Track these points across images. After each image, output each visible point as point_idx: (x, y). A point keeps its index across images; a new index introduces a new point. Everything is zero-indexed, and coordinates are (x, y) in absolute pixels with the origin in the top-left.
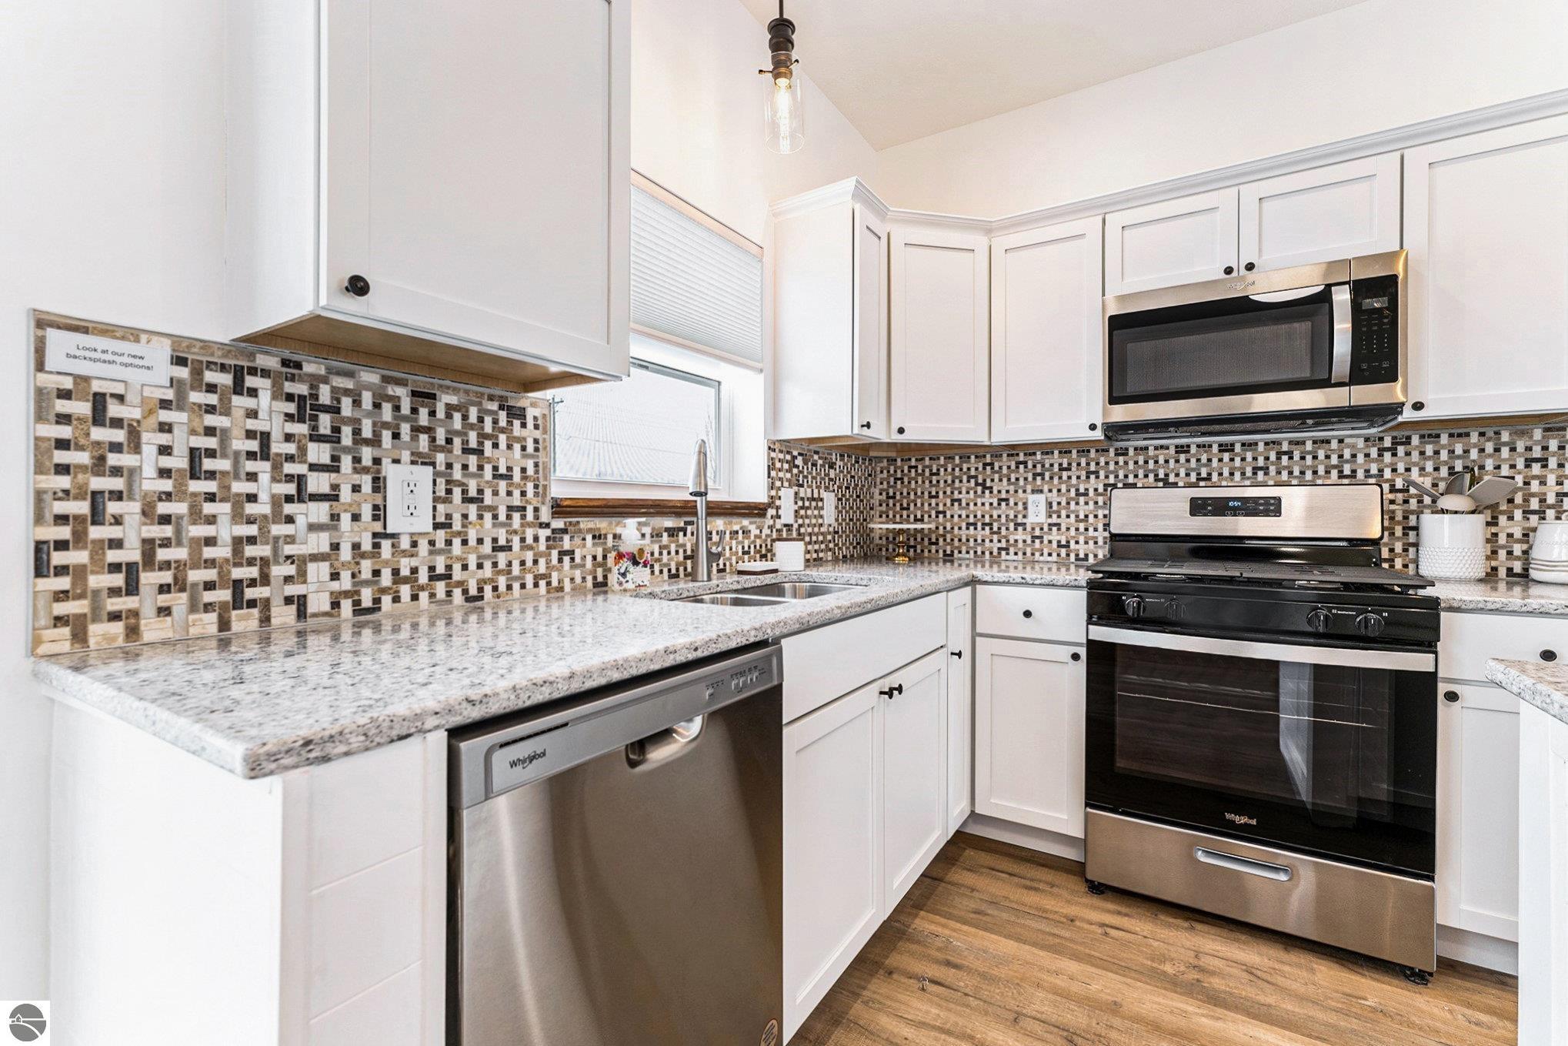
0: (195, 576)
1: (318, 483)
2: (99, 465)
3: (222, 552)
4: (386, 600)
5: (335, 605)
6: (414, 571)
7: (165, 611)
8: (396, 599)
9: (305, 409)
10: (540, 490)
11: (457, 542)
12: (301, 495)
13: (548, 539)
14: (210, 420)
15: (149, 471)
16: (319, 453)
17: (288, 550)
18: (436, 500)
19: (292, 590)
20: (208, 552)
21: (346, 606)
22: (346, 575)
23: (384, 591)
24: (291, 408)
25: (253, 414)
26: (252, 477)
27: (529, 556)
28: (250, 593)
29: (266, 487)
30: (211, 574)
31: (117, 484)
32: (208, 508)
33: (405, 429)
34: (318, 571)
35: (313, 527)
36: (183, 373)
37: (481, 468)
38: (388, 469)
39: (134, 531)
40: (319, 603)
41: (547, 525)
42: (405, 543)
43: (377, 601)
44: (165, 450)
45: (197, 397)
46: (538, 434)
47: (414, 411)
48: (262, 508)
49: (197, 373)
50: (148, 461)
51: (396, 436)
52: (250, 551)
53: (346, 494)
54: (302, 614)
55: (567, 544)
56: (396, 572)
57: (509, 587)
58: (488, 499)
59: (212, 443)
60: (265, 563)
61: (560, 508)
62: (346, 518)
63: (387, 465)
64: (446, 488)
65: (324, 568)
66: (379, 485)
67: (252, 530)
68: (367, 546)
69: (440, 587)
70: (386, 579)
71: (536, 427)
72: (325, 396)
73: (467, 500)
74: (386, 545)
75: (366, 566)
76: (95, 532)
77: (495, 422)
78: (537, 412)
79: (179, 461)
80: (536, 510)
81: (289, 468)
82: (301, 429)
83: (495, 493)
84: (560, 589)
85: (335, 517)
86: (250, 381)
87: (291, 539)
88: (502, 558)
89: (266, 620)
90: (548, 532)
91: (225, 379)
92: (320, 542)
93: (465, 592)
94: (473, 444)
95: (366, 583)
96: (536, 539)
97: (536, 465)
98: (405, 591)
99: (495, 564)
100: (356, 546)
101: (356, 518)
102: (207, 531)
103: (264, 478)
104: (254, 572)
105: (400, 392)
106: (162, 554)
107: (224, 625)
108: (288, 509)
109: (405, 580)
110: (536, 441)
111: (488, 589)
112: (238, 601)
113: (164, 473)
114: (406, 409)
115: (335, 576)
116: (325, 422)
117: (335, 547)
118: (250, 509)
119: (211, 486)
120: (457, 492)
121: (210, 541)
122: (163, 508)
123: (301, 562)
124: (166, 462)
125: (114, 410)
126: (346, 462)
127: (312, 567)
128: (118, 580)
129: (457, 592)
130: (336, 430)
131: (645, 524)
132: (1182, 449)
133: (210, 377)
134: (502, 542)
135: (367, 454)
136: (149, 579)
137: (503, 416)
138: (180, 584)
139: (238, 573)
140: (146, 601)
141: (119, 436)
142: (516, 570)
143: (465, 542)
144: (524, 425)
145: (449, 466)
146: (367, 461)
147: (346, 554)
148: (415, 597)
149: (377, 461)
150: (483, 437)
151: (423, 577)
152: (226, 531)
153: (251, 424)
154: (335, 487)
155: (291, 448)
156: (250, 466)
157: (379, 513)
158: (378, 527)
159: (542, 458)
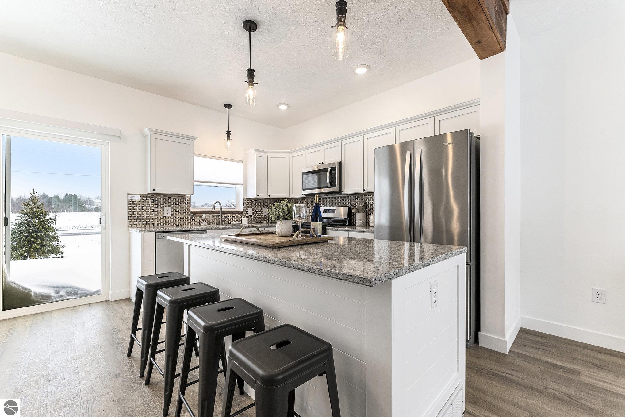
0: (142, 220)
1: (156, 210)
2: (133, 209)
3: (145, 218)
4: (164, 225)
5: (158, 225)
6: (168, 221)
7: (139, 224)
8: (166, 225)
9: (154, 201)
10: (189, 210)
11: (175, 217)
12: (154, 211)
13: (190, 217)
14: (144, 203)
15: (138, 209)
16: (156, 206)
17: (152, 218)
18: (171, 212)
19: (153, 223)
20: (144, 218)
21: (159, 225)
22: (159, 221)
23: (164, 223)
24: (152, 201)
25: (148, 202)
26: (148, 209)
27: (187, 220)
28: (148, 223)
29: (150, 210)
30: (144, 220)
31: (135, 210)
32: (144, 213)
33: (167, 202)
34: (156, 221)
35: (155, 215)
36: (141, 198)
37: (178, 207)
38: (165, 208)
39: (137, 215)
40: (156, 224)
41: (190, 215)
42: (167, 217)
43: (163, 225)
44: (139, 207)
45: (142, 201)
46: (188, 201)
47: (168, 200)
48: (149, 213)
49: (142, 198)
50: (138, 208)
51: (166, 203)
52: (148, 218)
53: (159, 211)
54: (154, 226)
55: (194, 218)
56: (166, 221)
57: (183, 224)
58: (180, 211)
59: (144, 206)
60: (149, 219)
61: (192, 212)
62: (159, 214)
63: (164, 207)
64: (173, 210)
65: (157, 220)
66: (163, 210)
67: (148, 215)
68: (162, 218)
69: (172, 224)
70: (164, 222)
71: (188, 200)
72: (156, 199)
73: (176, 211)
74: (164, 217)
75: (162, 220)
76: (133, 215)
77: (181, 200)
78: (188, 198)
79: (141, 208)
80: (188, 213)
81: (152, 208)
82: (154, 203)
83: (181, 210)
84: (192, 225)
85: (158, 214)
86: (148, 198)
87: (152, 217)
88: (182, 220)
89: (150, 226)
90: (190, 216)
91: (145, 198)
92: (156, 217)
93: (176, 224)
94: (177, 204)
95: (162, 222)
96: (188, 217)
97: (188, 206)
98: (167, 224)
99: (181, 221)
100: (160, 218)
101: (160, 214)
102: (144, 215)
103: (149, 209)
104: (148, 220)
105: (166, 197)
106: (139, 218)
107: (145, 226)
108: (152, 213)
109: (167, 222)
110: (188, 202)
111: (180, 224)
112: (147, 224)
113: (139, 209)
114: (167, 200)
115: (158, 221)
116: (156, 202)
117: (158, 218)
118: (148, 213)
119: (144, 210)
120: (175, 210)
121: (144, 217)
122: (139, 213)
123: (154, 219)
124: (139, 208)
125: (135, 203)
126: (159, 207)
127: (155, 220)
128: (135, 221)
129: (175, 224)
130: (158, 203)
131: (211, 215)
132: (329, 198)
133: (144, 198)
134: (182, 217)
135: (162, 206)
136: (138, 221)
137: (182, 199)
138: (141, 221)
139: (147, 220)
140: (138, 223)
141: (135, 205)
142: (184, 222)
143: (176, 217)
144: (186, 200)
145: (173, 207)
146: (162, 207)
147: (159, 218)
148: (168, 225)
149: (163, 207)
150: (179, 202)
151: (170, 222)
152: (145, 215)
153: (148, 203)
154: (158, 210)
155: (152, 206)
156: (148, 208)
157: (163, 213)
158: (163, 215)
159: (189, 205)
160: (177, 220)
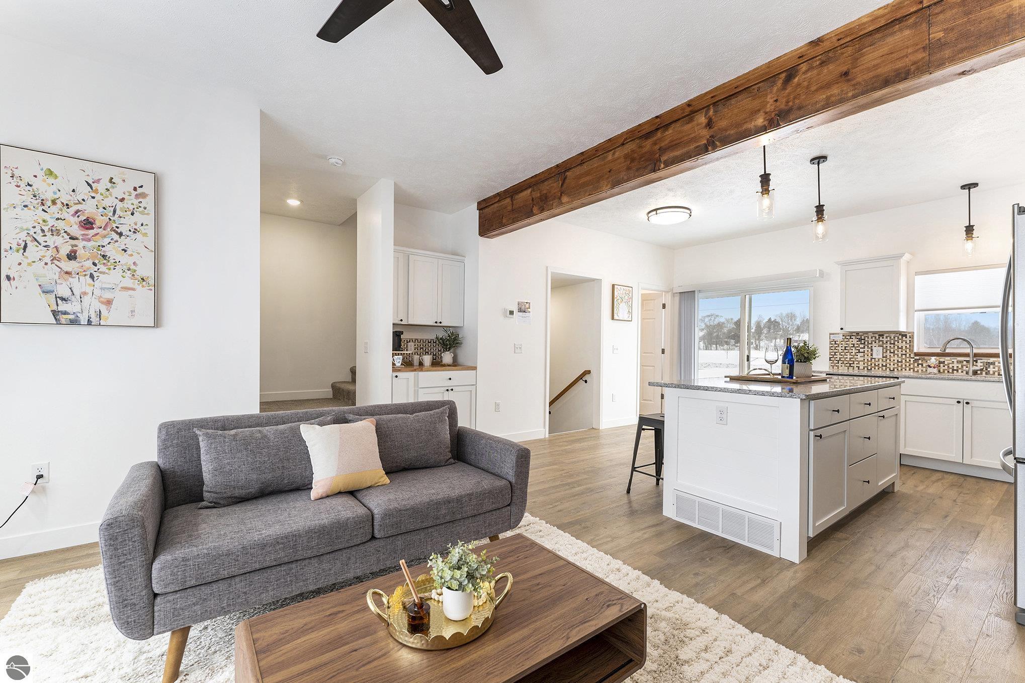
0: (845, 362)
1: (862, 350)
2: (835, 349)
3: (848, 359)
4: (873, 369)
5: (864, 368)
6: (879, 364)
7: (842, 366)
8: (875, 369)
9: (860, 340)
10: (911, 350)
11: (888, 360)
12: (859, 352)
13: (914, 361)
14: (847, 343)
15: (840, 349)
16: (862, 346)
17: (857, 360)
18: (883, 353)
19: (858, 365)
20: (846, 359)
21: (866, 368)
22: (866, 364)
23: (873, 367)
24: (858, 340)
25: (852, 341)
26: (852, 350)
27: (908, 364)
28: (852, 365)
29: (854, 351)
30: (847, 362)
31: (837, 351)
32: (847, 354)
33: (877, 341)
34: (861, 363)
35: (861, 357)
36: (844, 337)
37: (894, 347)
38: (873, 348)
39: (839, 356)
40: (861, 367)
41: (914, 358)
42: (877, 360)
43: (871, 368)
44: (842, 347)
45: (846, 340)
46: (910, 339)
47: (879, 338)
48: (853, 354)
49: (846, 337)
50: (840, 348)
51: (875, 342)
52: (852, 359)
53: (866, 352)
54: (859, 369)
55: (920, 362)
56: (875, 364)
57: (902, 370)
58: (896, 352)
59: (847, 345)
60: (854, 361)
61: (916, 354)
62: (866, 355)
63: (873, 347)
64: (885, 350)
65: (862, 363)
66: (872, 350)
67: (852, 357)
68: (870, 360)
69: (884, 368)
70: (873, 365)
71: (910, 338)
72: (863, 338)
73: (891, 352)
74: (873, 360)
75: (869, 363)
76: (835, 356)
77: (898, 338)
78: (910, 335)
79: (843, 348)
80: (910, 355)
81: (857, 348)
82: (859, 343)
83: (898, 351)
85: (864, 355)
86: (852, 337)
87: (857, 358)
88: (900, 364)
89: (853, 369)
90: (914, 359)
91: (849, 337)
92: (862, 359)
93: (890, 369)
94: (892, 342)
95: (869, 366)
96: (910, 361)
97: (910, 345)
98: (877, 368)
99: (898, 365)
100: (868, 360)
101: (868, 355)
102: (846, 357)
103: (854, 350)
104: (852, 362)
105: (876, 335)
106: (841, 359)
107: (848, 369)
108: (857, 354)
109: (877, 366)
110: (910, 341)
111: (896, 370)
112: (850, 366)
113: (842, 349)
114: (877, 338)
115: (864, 364)
116: (863, 341)
117: (864, 360)
118: (852, 354)
119: (847, 351)
120: (888, 351)
121: (847, 358)
122: (842, 354)
123: (859, 362)
124: (842, 348)
125: (837, 343)
126: (866, 347)
127: (860, 362)
128: (837, 362)
129: (888, 369)
130: (865, 342)
133: (847, 337)
134: (900, 360)
135: (870, 346)
136: (840, 362)
137: (900, 337)
138: (843, 363)
139: (850, 362)
140: (840, 365)
141: (837, 345)
142: (904, 366)
143: (890, 360)
144: (906, 338)
145: (887, 347)
146: (870, 347)
147: (866, 361)
148: (878, 369)
149: (872, 347)
150: (895, 341)
151: (880, 366)
152: (849, 357)
153: (852, 343)
154: (864, 351)
155: (857, 346)
156: (852, 348)
157: (872, 355)
158: (871, 357)
159: (911, 344)
160: (892, 364)
